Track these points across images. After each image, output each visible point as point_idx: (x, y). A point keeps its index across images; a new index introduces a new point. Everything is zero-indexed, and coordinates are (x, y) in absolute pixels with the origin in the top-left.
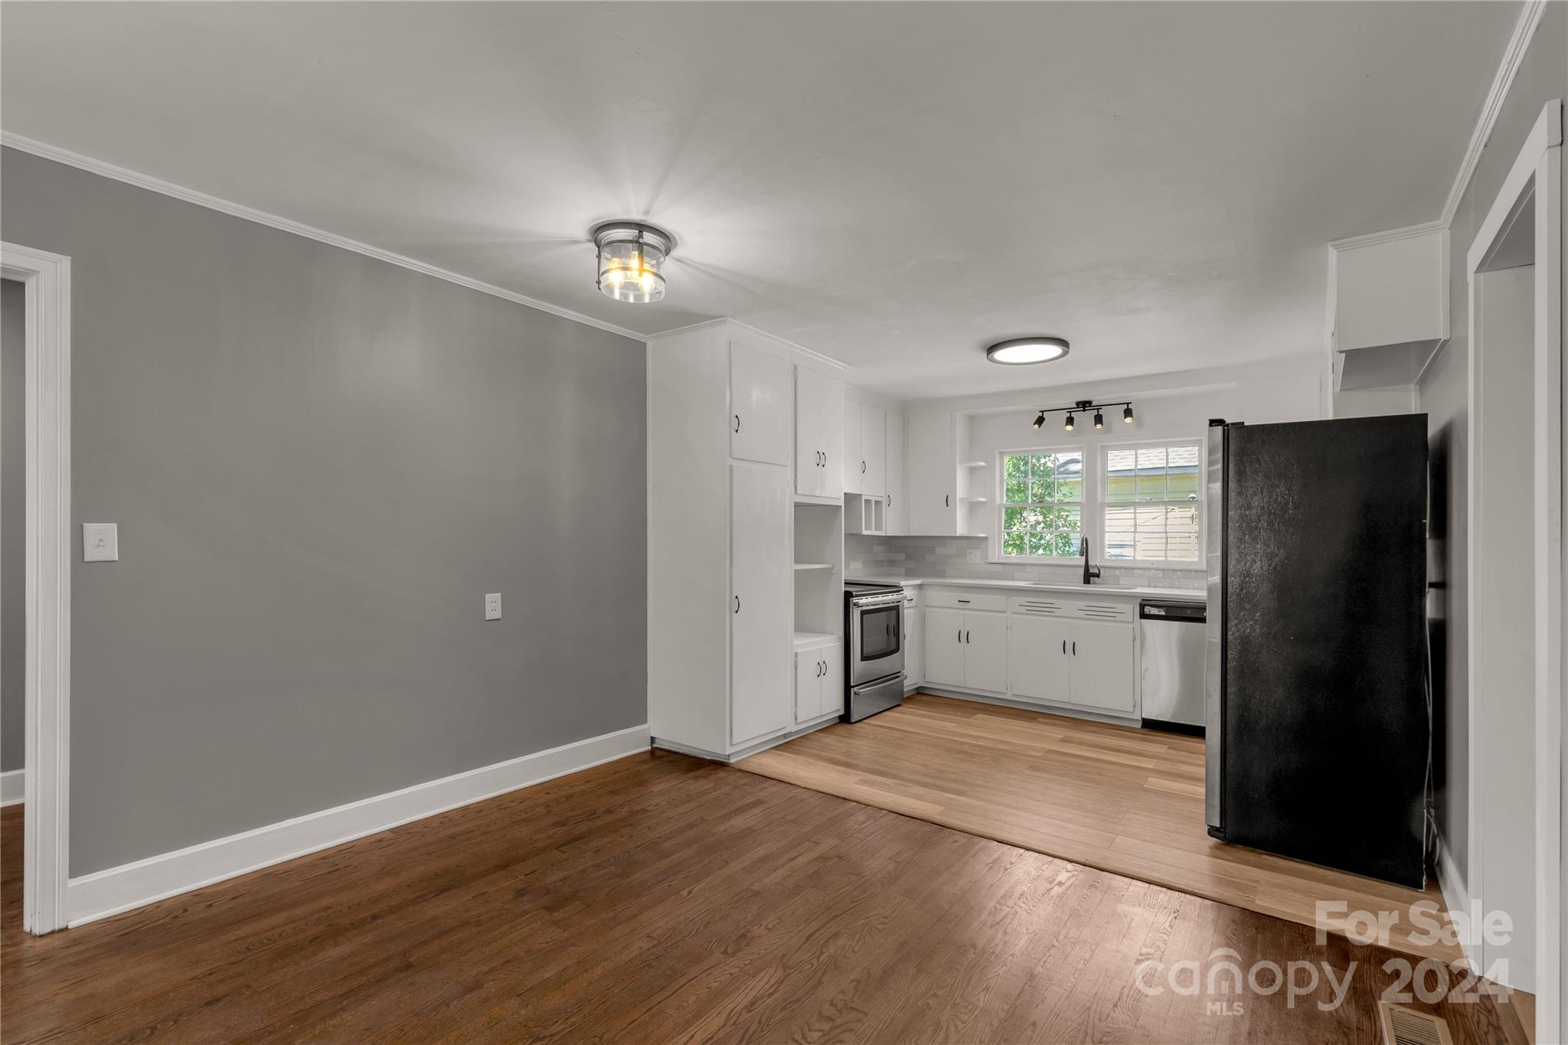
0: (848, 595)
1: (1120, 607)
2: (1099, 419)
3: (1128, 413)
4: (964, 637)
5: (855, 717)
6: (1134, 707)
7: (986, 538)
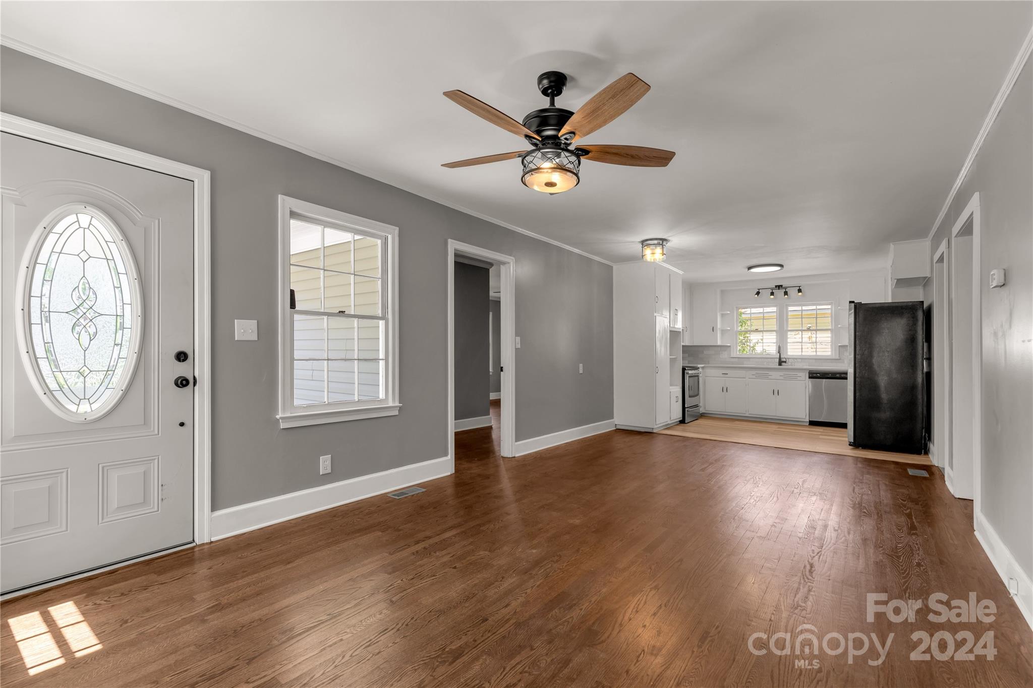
0: (684, 369)
1: (800, 374)
2: (786, 293)
3: (800, 291)
4: (725, 390)
5: (687, 420)
6: (806, 416)
7: (730, 346)
